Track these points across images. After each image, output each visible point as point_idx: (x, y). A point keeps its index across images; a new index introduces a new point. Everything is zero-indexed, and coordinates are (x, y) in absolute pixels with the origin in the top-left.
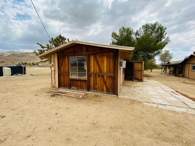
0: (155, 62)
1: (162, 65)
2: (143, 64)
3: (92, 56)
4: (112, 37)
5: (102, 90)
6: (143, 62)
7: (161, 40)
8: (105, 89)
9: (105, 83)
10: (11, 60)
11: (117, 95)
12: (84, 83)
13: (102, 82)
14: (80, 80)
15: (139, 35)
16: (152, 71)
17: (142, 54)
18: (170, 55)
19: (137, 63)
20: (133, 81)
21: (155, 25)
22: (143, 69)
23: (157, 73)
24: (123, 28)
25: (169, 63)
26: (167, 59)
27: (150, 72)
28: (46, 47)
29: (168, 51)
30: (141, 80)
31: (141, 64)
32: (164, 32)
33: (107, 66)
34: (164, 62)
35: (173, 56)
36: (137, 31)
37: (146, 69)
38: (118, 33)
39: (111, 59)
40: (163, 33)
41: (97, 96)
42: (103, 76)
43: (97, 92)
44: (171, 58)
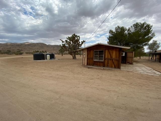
0: (143, 50)
1: (150, 53)
2: (134, 53)
3: (107, 50)
4: (109, 33)
5: (112, 67)
6: (134, 52)
7: (148, 35)
8: (113, 66)
9: (113, 63)
10: (27, 49)
11: (120, 69)
12: (101, 63)
13: (112, 63)
14: (99, 62)
15: (130, 31)
16: (141, 58)
17: (132, 45)
18: (158, 44)
19: (129, 53)
20: (126, 64)
21: (144, 24)
22: (133, 56)
23: (145, 60)
24: (118, 27)
25: (156, 51)
26: (155, 48)
27: (138, 59)
28: (65, 41)
29: (156, 41)
30: (131, 64)
31: (132, 53)
32: (151, 28)
33: (115, 55)
34: (152, 51)
35: (160, 45)
36: (129, 28)
37: (135, 56)
38: (114, 31)
39: (117, 52)
40: (150, 30)
41: (110, 69)
42: (112, 60)
43: (109, 67)
44: (158, 47)
